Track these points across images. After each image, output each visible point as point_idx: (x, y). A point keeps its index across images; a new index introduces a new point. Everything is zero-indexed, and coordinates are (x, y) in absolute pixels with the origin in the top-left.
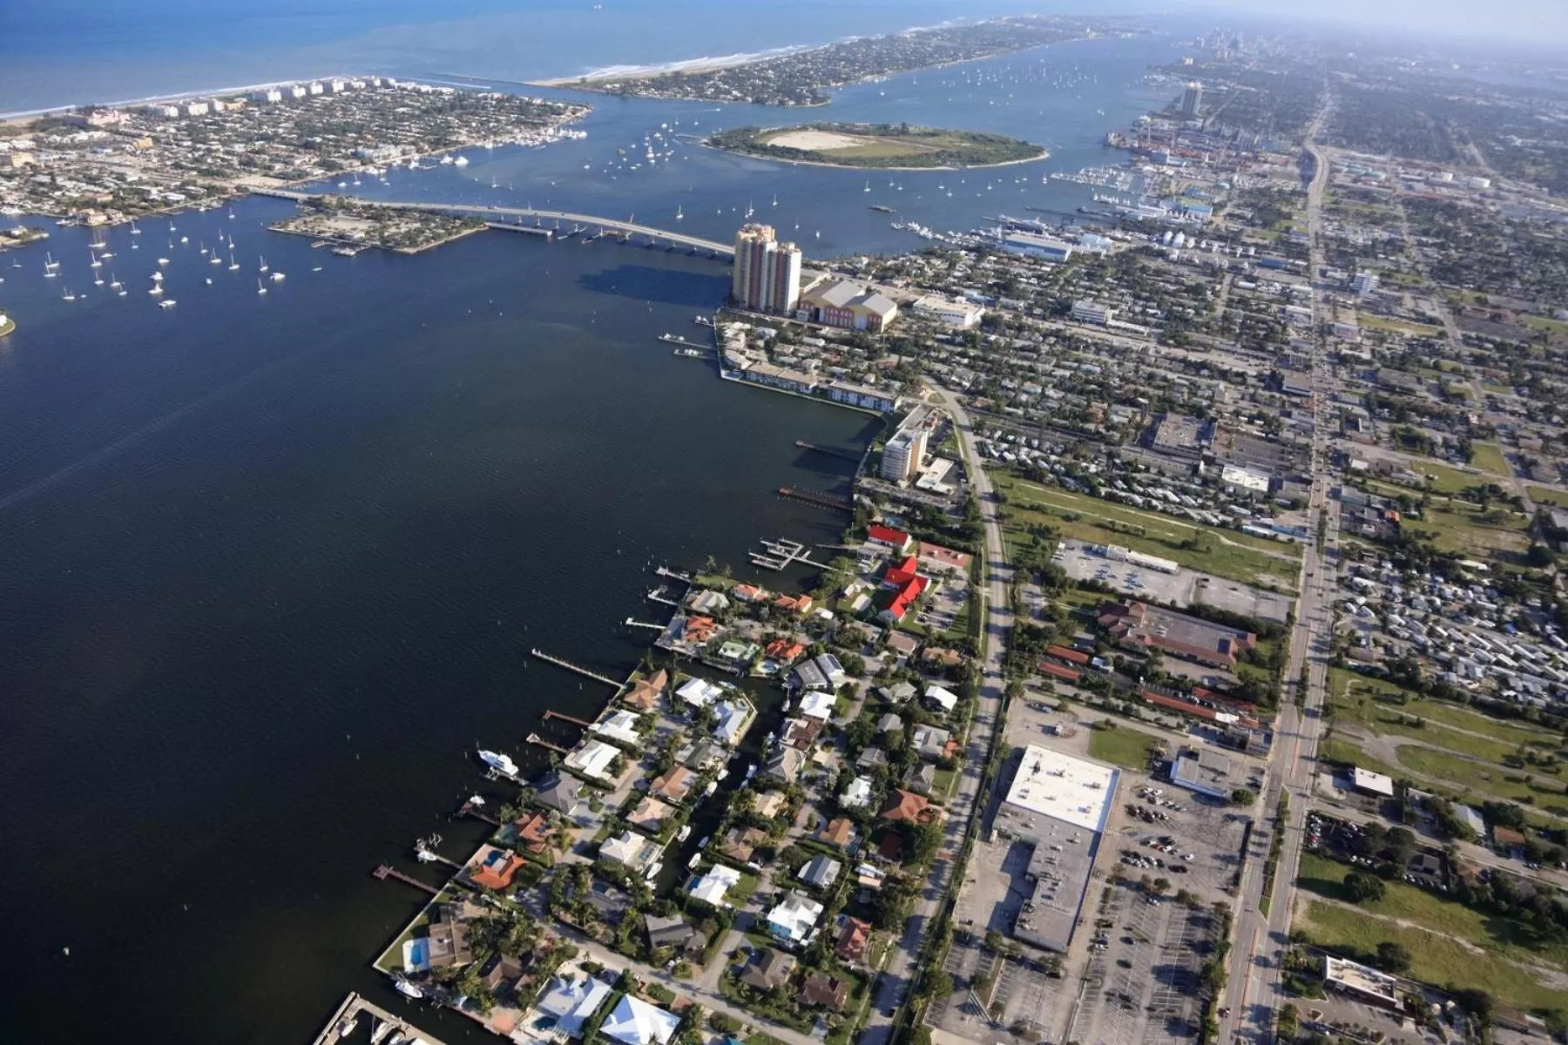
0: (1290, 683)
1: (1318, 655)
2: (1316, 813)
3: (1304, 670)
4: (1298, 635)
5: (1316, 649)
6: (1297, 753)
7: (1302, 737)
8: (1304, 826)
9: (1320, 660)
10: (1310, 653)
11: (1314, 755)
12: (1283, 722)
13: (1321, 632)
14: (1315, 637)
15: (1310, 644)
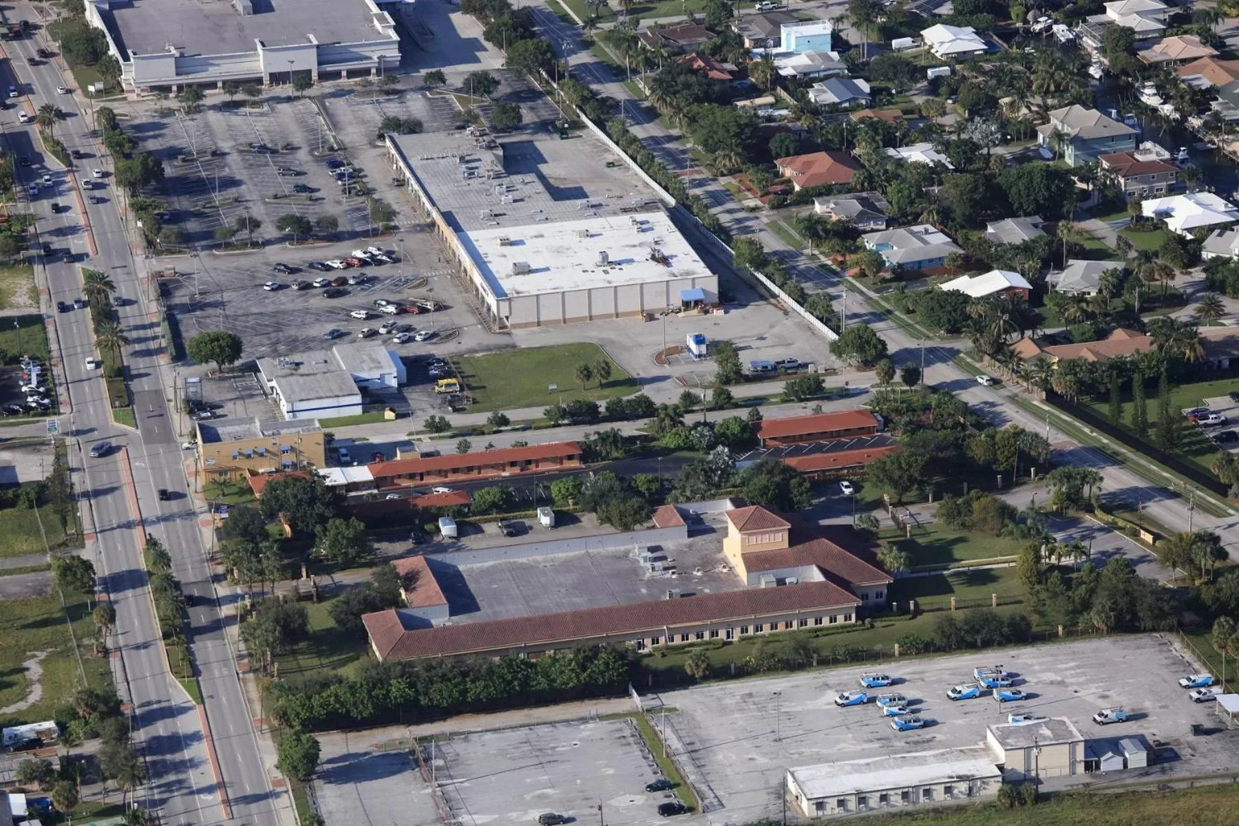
0: (217, 626)
1: (161, 728)
2: (45, 411)
3: (190, 670)
4: (255, 763)
5: (177, 742)
6: (127, 491)
7: (129, 525)
8: (61, 390)
9: (149, 718)
10: (190, 723)
11: (83, 505)
12: (195, 540)
13: (178, 801)
14: (194, 778)
15: (199, 750)
